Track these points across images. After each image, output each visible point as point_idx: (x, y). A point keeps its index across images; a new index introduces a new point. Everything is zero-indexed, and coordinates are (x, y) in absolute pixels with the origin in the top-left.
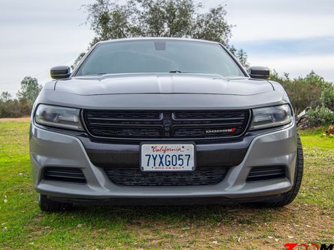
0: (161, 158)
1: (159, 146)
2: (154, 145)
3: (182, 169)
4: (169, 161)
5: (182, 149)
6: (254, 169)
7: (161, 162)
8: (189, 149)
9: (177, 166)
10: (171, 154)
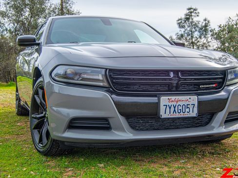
0: (175, 107)
1: (173, 98)
2: (170, 97)
3: (189, 116)
4: (180, 110)
5: (189, 100)
6: (230, 113)
7: (175, 110)
8: (194, 99)
9: (186, 113)
10: (181, 103)
